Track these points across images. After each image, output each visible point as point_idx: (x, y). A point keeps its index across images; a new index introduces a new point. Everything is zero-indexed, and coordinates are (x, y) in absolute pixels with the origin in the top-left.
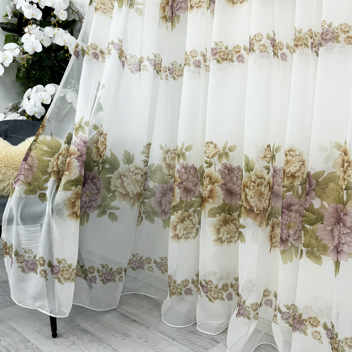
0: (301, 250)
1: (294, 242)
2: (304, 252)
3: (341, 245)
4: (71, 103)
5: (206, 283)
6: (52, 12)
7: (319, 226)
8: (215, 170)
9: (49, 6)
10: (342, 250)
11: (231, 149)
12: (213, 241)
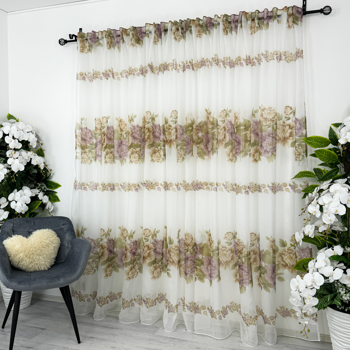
0: (196, 277)
1: (191, 274)
2: (197, 278)
3: (212, 274)
4: (41, 200)
5: (147, 299)
6: (29, 144)
7: (202, 266)
8: (151, 243)
9: (26, 140)
10: (212, 276)
11: (157, 232)
12: (151, 278)
